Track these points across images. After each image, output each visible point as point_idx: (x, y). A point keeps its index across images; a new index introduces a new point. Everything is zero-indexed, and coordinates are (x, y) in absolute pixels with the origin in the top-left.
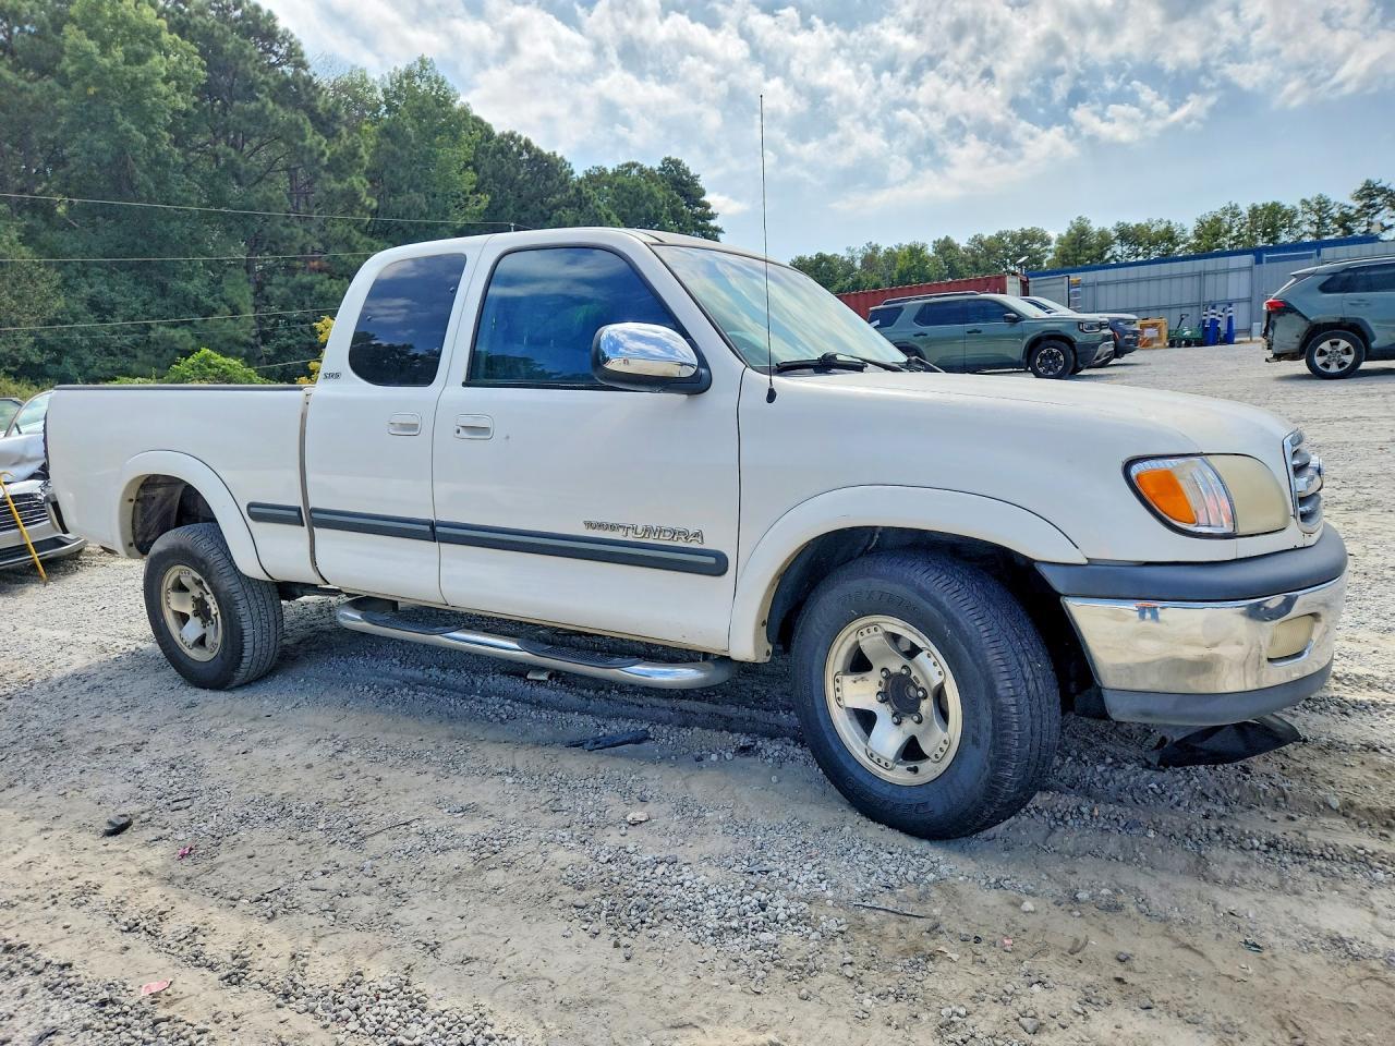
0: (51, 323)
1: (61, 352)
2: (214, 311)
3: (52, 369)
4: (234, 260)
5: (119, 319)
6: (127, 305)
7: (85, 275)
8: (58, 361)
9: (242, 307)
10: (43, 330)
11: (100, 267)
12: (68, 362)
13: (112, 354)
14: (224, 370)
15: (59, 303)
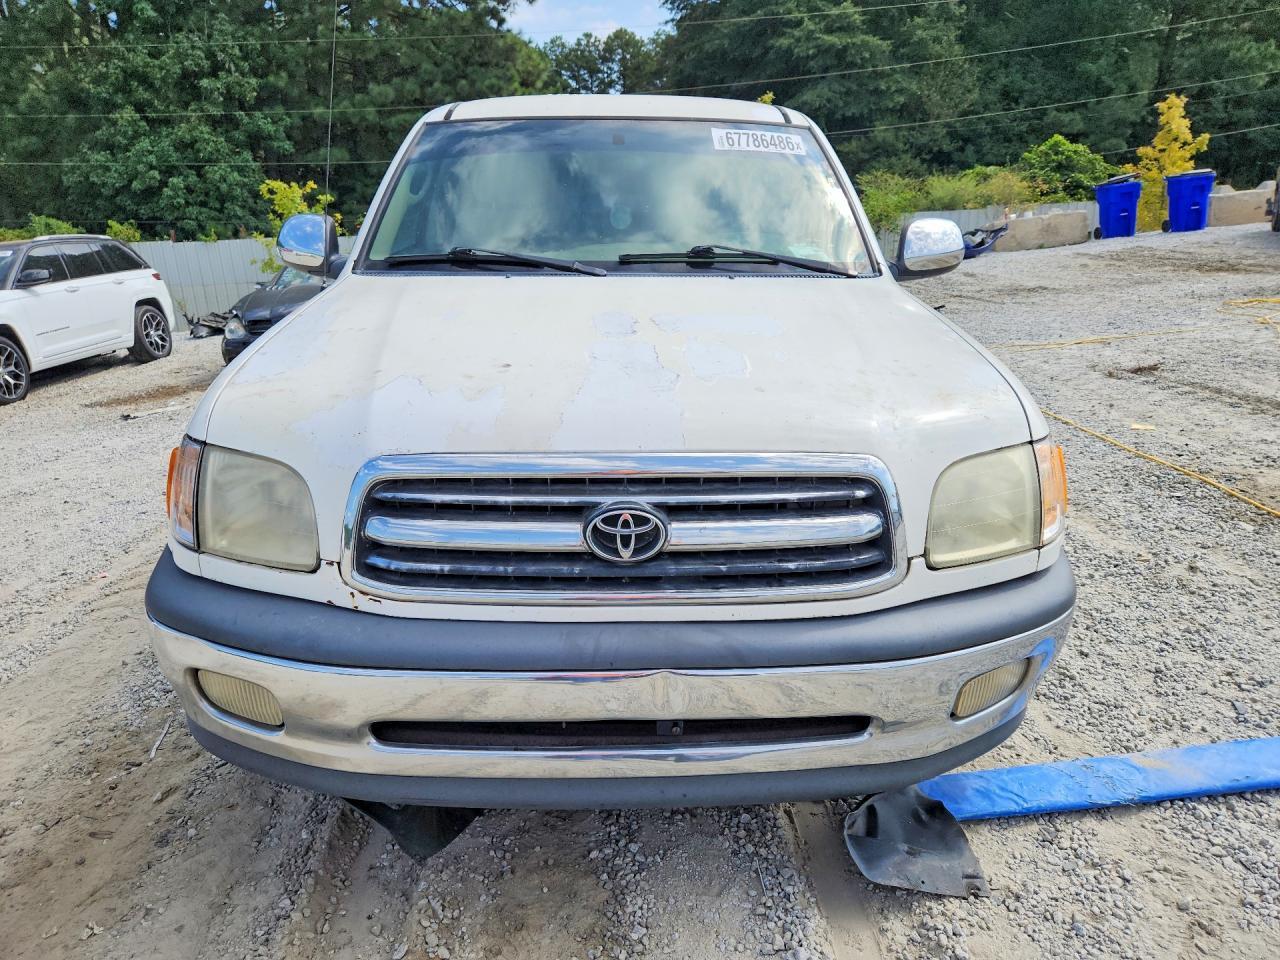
0: (965, 113)
1: (966, 141)
2: (1110, 91)
3: (956, 156)
4: (1153, 32)
5: (1022, 106)
6: (1032, 91)
7: (1007, 66)
8: (962, 149)
9: (1140, 84)
10: (956, 121)
11: (1022, 56)
12: (970, 149)
13: (1009, 141)
14: (1068, 157)
15: (975, 96)
